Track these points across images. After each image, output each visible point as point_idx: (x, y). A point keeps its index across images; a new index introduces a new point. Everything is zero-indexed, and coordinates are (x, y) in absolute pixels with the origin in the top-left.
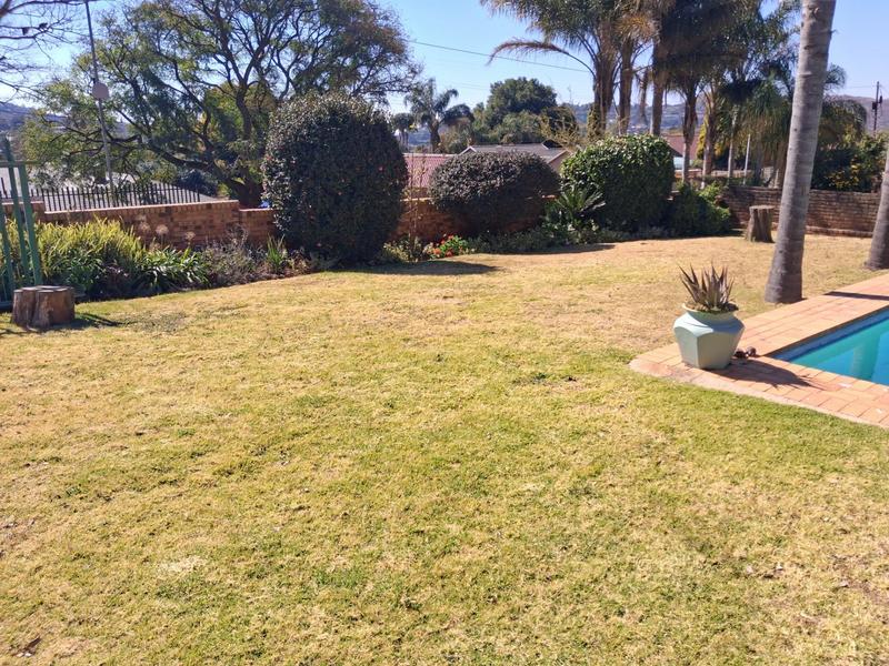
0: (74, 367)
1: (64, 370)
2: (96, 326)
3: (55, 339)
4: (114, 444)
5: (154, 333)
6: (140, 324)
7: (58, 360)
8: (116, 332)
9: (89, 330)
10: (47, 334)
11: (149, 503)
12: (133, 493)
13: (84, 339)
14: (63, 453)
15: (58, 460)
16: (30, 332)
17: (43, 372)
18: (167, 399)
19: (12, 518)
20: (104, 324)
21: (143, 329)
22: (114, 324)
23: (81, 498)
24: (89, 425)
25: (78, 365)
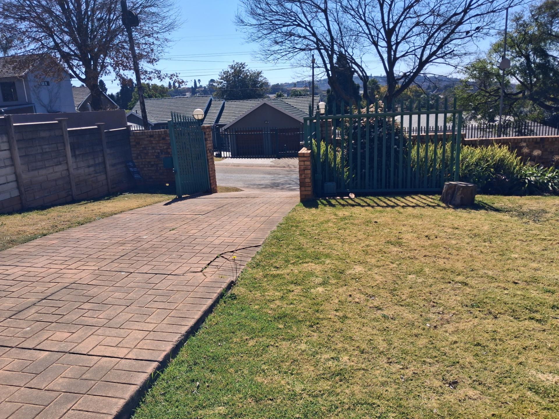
0: (474, 232)
1: (468, 233)
2: (486, 210)
3: (463, 213)
4: (500, 284)
5: (524, 220)
6: (514, 213)
7: (465, 226)
8: (499, 215)
9: (483, 212)
10: (459, 210)
11: (523, 328)
12: (511, 318)
13: (479, 216)
14: (468, 281)
15: (466, 284)
16: (449, 207)
17: (456, 231)
18: (535, 265)
19: (441, 309)
20: (491, 209)
21: (516, 216)
22: (497, 210)
23: (480, 311)
24: (483, 269)
25: (476, 231)
